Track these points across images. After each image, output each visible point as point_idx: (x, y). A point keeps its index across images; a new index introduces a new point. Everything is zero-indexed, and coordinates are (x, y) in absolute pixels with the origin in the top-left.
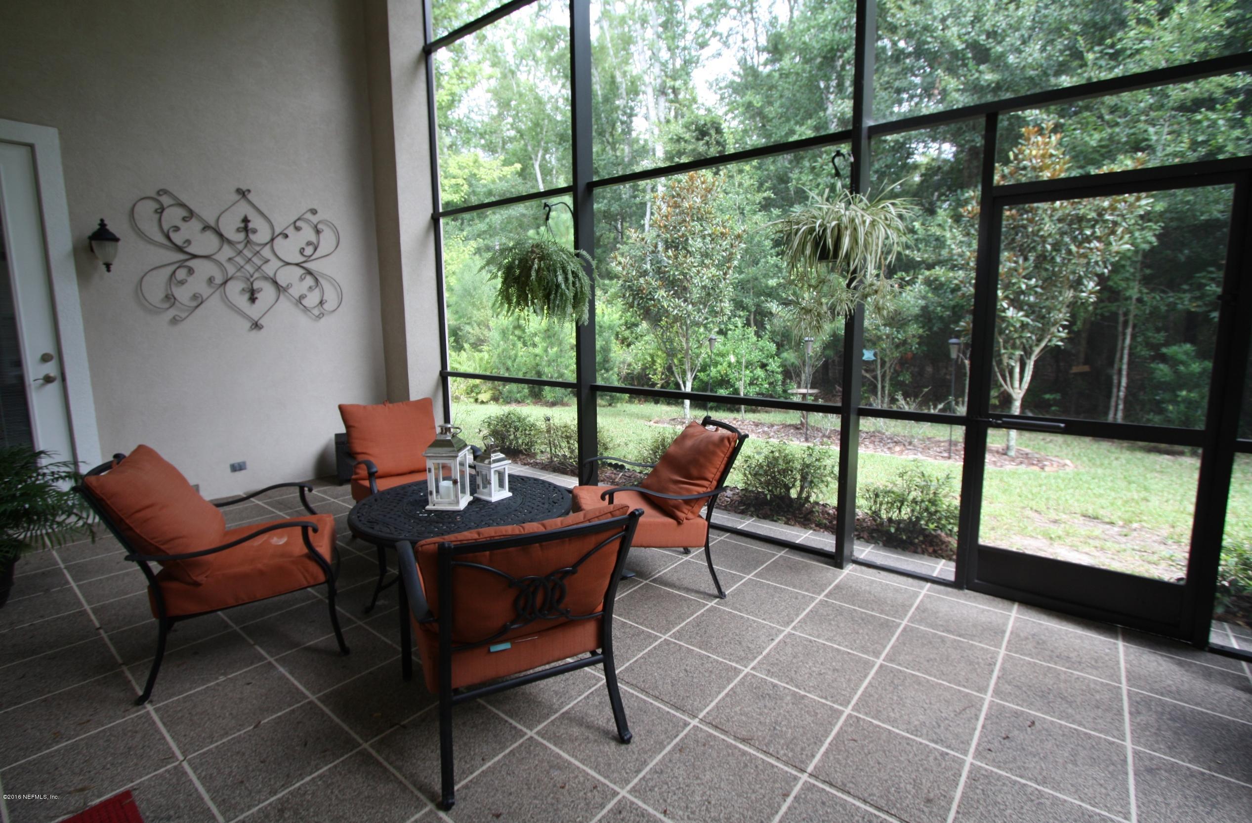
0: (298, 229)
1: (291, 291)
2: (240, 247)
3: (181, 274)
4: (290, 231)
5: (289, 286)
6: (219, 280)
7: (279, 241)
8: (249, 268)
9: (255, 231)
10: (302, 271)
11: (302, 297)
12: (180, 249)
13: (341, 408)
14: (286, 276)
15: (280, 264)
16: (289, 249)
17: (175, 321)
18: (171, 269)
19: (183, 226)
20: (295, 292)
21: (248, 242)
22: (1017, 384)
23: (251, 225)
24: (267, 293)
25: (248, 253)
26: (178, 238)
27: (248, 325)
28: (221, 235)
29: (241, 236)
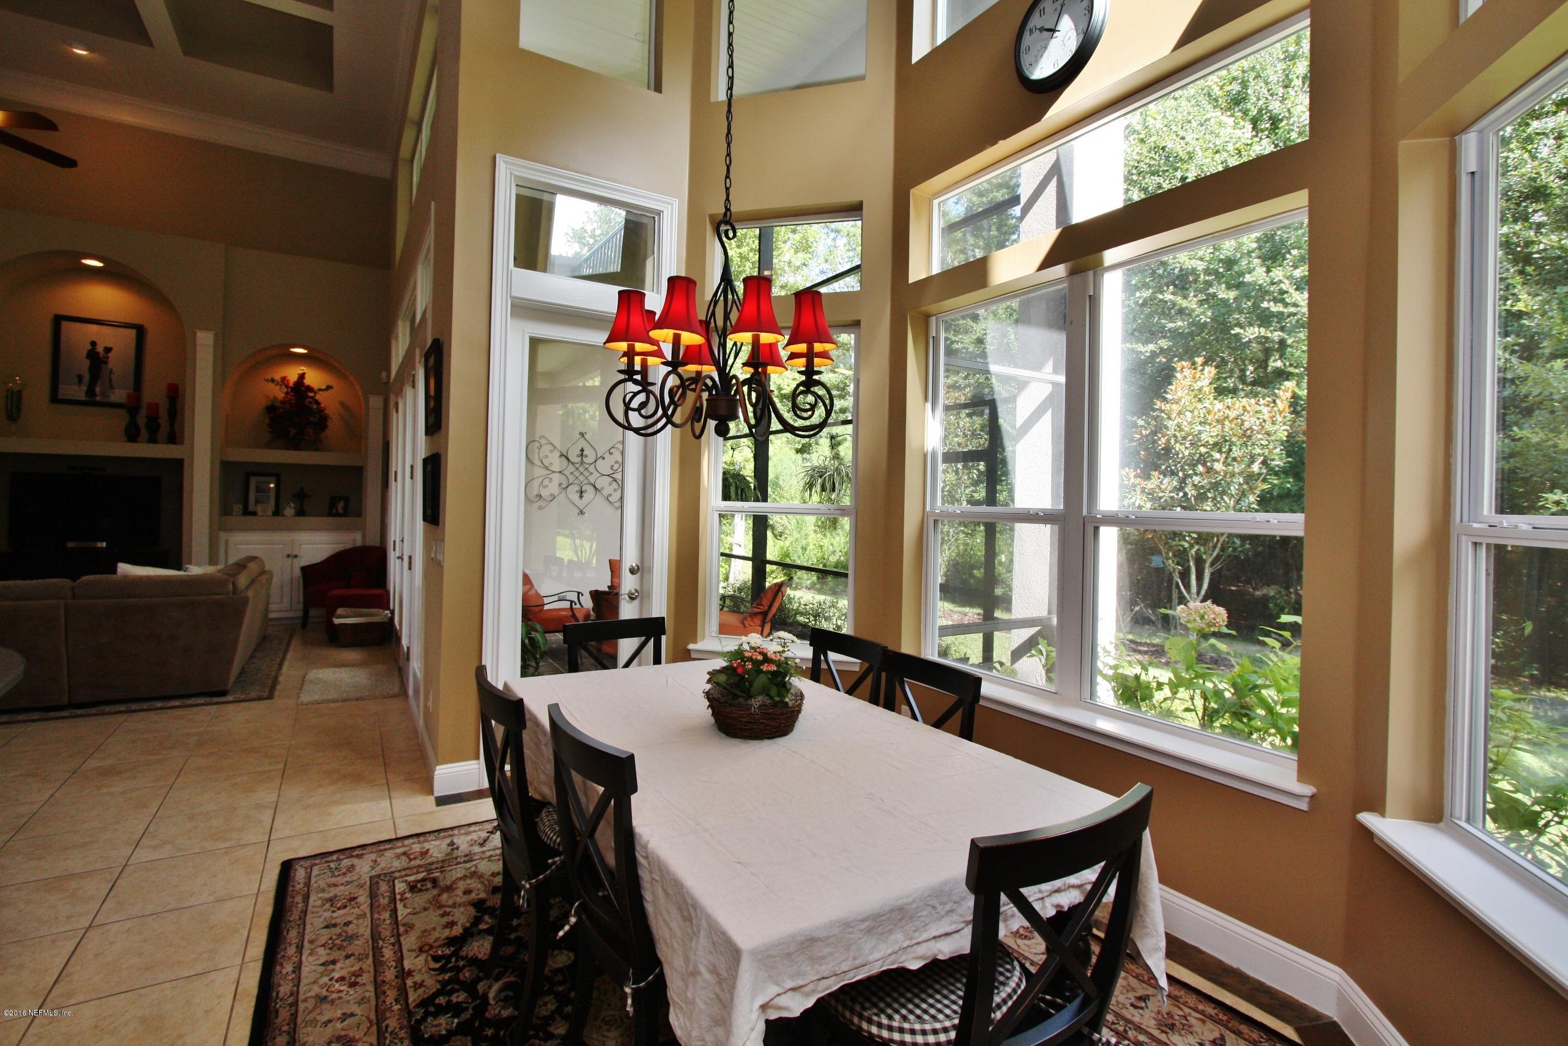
0: (611, 454)
1: (603, 492)
2: (578, 466)
3: (546, 482)
4: (607, 456)
5: (603, 488)
6: (564, 486)
7: (600, 461)
8: (581, 478)
9: (586, 456)
10: (611, 479)
11: (610, 495)
12: (547, 468)
13: (610, 561)
14: (603, 482)
15: (599, 475)
16: (604, 466)
17: (540, 508)
18: (542, 479)
19: (550, 455)
20: (605, 492)
21: (582, 463)
22: (1194, 589)
23: (584, 453)
24: (589, 494)
25: (581, 469)
26: (546, 462)
27: (577, 511)
28: (568, 459)
29: (579, 459)
